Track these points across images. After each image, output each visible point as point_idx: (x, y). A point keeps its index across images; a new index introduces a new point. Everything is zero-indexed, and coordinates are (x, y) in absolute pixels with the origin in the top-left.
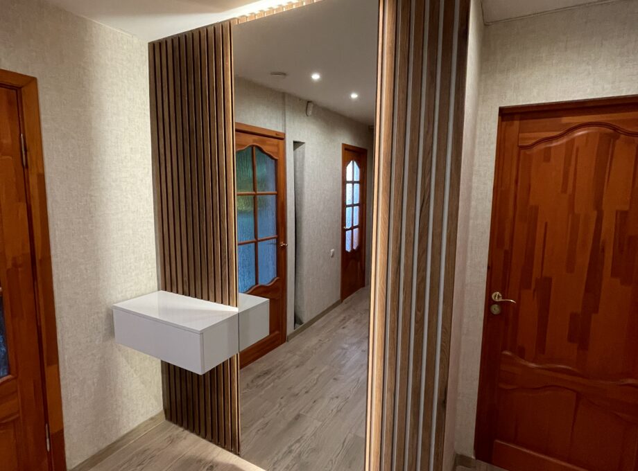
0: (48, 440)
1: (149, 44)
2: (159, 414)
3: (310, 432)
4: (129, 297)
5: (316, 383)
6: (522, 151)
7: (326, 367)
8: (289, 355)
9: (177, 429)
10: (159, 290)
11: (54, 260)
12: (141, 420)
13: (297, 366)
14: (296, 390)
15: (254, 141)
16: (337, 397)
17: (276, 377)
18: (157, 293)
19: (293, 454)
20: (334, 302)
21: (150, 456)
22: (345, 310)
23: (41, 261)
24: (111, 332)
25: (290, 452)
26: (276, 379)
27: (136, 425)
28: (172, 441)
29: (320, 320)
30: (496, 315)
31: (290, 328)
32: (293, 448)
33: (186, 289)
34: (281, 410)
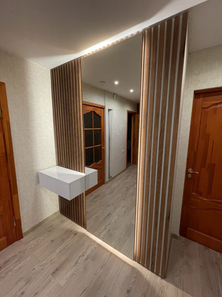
0: (15, 222)
1: (51, 70)
2: (58, 212)
3: (113, 221)
4: (45, 168)
5: (116, 201)
6: (203, 110)
7: (120, 195)
8: (107, 189)
9: (64, 217)
10: (57, 166)
11: (15, 154)
12: (51, 214)
13: (110, 194)
14: (108, 203)
15: (93, 109)
16: (124, 207)
17: (101, 198)
18: (56, 167)
19: (107, 230)
20: (124, 169)
21: (53, 228)
22: (128, 173)
23: (9, 155)
24: (38, 182)
25: (106, 229)
26: (101, 199)
27: (49, 216)
28: (62, 222)
29: (118, 176)
30: (190, 178)
31: (107, 179)
32: (107, 227)
33: (66, 165)
34: (103, 211)
